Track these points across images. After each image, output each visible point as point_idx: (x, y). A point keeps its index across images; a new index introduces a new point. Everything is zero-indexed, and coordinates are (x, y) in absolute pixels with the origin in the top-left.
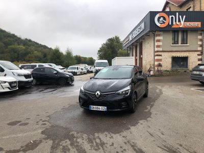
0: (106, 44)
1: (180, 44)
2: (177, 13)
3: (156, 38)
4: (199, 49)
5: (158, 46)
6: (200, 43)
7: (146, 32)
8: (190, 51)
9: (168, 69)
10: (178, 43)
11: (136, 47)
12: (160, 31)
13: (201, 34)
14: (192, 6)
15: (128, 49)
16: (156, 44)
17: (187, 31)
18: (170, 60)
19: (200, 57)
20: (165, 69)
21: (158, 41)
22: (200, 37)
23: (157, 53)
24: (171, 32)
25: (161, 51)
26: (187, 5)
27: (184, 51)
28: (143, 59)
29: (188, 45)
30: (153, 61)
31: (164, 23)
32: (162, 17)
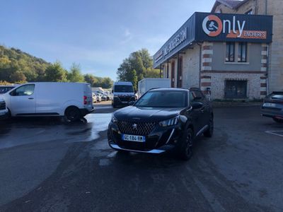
1: (236, 63)
2: (234, 17)
3: (204, 52)
4: (263, 69)
5: (206, 64)
6: (264, 61)
7: (190, 42)
8: (250, 72)
9: (219, 98)
10: (234, 61)
11: (173, 64)
12: (210, 42)
13: (266, 49)
14: (253, 8)
15: (161, 67)
16: (203, 60)
17: (246, 43)
18: (223, 84)
19: (264, 81)
20: (216, 98)
21: (206, 56)
22: (264, 53)
23: (204, 74)
24: (225, 43)
25: (210, 72)
26: (246, 7)
27: (243, 72)
28: (183, 82)
29: (248, 63)
30: (198, 85)
31: (215, 30)
32: (213, 21)
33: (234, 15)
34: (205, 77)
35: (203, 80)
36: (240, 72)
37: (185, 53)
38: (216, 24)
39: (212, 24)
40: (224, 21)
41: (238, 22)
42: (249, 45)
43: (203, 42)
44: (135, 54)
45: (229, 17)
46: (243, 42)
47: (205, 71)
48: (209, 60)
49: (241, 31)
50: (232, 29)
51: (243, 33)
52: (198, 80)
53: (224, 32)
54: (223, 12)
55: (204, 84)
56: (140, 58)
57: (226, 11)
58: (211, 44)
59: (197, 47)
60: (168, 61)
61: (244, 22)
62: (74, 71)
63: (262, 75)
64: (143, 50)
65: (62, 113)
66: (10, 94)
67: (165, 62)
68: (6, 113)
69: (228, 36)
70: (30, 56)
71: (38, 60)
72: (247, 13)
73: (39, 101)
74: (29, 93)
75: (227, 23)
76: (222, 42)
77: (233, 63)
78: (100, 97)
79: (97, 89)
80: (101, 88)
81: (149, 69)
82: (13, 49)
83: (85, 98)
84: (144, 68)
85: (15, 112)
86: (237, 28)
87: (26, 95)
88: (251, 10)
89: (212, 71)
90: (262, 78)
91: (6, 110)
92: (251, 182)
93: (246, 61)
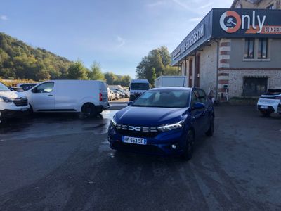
0: (149, 58)
1: (256, 59)
2: (254, 12)
3: (221, 49)
5: (223, 61)
7: (207, 39)
8: (270, 69)
9: (237, 96)
10: (253, 58)
11: (191, 62)
12: (228, 38)
14: (275, 2)
15: (179, 64)
16: (221, 57)
17: (267, 39)
18: (241, 82)
20: (233, 95)
21: (224, 53)
23: (221, 71)
24: (244, 40)
25: (228, 69)
26: (268, 1)
27: (263, 69)
28: (201, 80)
29: (269, 60)
30: (215, 83)
31: (234, 26)
32: (231, 17)
33: (254, 10)
34: (222, 74)
35: (221, 78)
36: (259, 69)
37: (202, 50)
38: (234, 20)
39: (230, 20)
40: (243, 17)
41: (258, 17)
42: (270, 40)
43: (220, 39)
44: (154, 52)
45: (249, 12)
46: (264, 38)
47: (222, 69)
48: (227, 57)
49: (261, 27)
50: (251, 24)
51: (263, 28)
52: (215, 77)
53: (243, 28)
54: (244, 7)
55: (222, 82)
56: (159, 56)
57: (247, 6)
58: (229, 41)
59: (214, 45)
60: (186, 58)
61: (265, 17)
62: (95, 70)
65: (79, 110)
66: (32, 91)
67: (182, 59)
68: (28, 109)
69: (247, 32)
70: (54, 56)
71: (61, 59)
72: (268, 8)
73: (57, 97)
74: (49, 90)
75: (246, 19)
76: (241, 38)
77: (252, 60)
78: (118, 95)
79: (116, 87)
80: (119, 86)
81: (168, 67)
82: (39, 49)
83: (101, 95)
84: (163, 66)
85: (36, 108)
86: (257, 24)
87: (46, 92)
88: (273, 5)
89: (230, 69)
91: (28, 106)
92: (251, 179)
93: (266, 58)
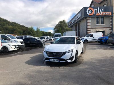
0: (58, 25)
1: (100, 24)
2: (99, 8)
4: (111, 26)
5: (88, 26)
6: (111, 23)
7: (82, 18)
8: (105, 28)
10: (99, 24)
11: (76, 26)
13: (111, 19)
14: (106, 4)
15: (71, 27)
19: (111, 31)
21: (88, 23)
22: (111, 20)
24: (95, 18)
26: (104, 3)
27: (103, 28)
28: (80, 32)
29: (105, 24)
30: (86, 34)
33: (99, 7)
34: (88, 30)
36: (101, 28)
37: (80, 22)
39: (90, 11)
41: (100, 9)
42: (105, 17)
43: (87, 18)
44: (60, 22)
46: (103, 17)
47: (88, 28)
48: (90, 24)
49: (101, 13)
50: (98, 12)
52: (86, 31)
53: (95, 13)
55: (88, 33)
56: (62, 24)
57: (96, 5)
58: (90, 18)
59: (85, 20)
60: (74, 25)
61: (102, 9)
63: (110, 29)
64: (63, 20)
69: (96, 15)
70: (19, 25)
72: (104, 6)
75: (96, 10)
82: (13, 22)
84: (64, 27)
89: (91, 28)
90: (110, 30)
93: (104, 24)
